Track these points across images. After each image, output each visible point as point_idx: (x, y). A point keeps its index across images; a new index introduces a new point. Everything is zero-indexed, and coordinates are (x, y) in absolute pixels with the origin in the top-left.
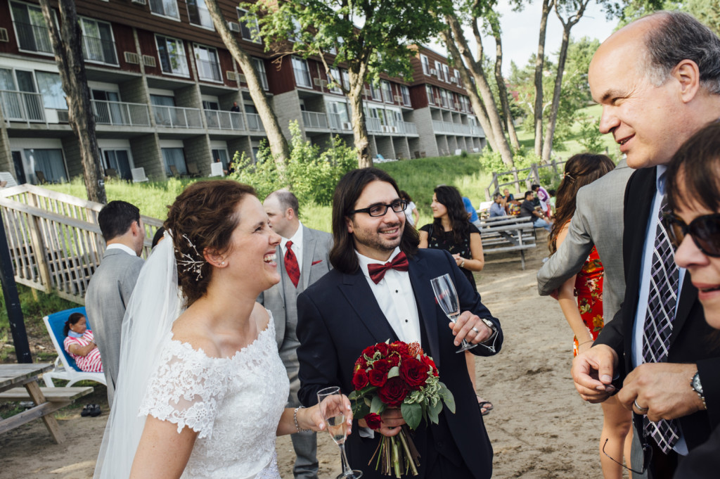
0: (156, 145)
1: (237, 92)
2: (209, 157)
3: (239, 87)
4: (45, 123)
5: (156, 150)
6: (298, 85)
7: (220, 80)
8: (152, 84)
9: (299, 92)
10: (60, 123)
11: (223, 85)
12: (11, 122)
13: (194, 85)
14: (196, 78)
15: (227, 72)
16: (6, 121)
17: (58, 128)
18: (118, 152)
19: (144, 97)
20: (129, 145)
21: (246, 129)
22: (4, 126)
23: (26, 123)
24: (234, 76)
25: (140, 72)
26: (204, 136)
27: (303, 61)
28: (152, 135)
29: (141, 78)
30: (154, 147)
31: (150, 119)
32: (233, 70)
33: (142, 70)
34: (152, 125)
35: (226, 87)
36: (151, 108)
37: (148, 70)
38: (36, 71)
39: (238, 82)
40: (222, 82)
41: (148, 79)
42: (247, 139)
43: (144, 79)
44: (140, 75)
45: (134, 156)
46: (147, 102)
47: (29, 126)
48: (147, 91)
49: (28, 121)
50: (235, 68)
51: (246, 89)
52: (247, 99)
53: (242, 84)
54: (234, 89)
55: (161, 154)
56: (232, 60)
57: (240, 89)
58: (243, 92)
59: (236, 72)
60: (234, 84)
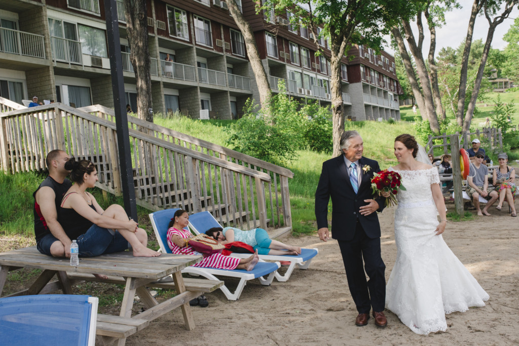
0: (161, 91)
1: (222, 56)
2: (198, 105)
3: (225, 53)
4: (81, 66)
5: (161, 95)
6: (268, 55)
7: (211, 46)
8: (162, 43)
9: (268, 60)
10: (92, 67)
11: (213, 49)
12: (57, 62)
13: (192, 47)
14: (194, 42)
15: (217, 39)
16: (53, 61)
17: (91, 70)
18: (131, 94)
19: (155, 53)
21: (227, 86)
22: (52, 64)
23: (68, 63)
24: (221, 43)
25: (153, 33)
26: (196, 87)
27: (273, 37)
28: (158, 83)
29: (154, 37)
31: (158, 71)
32: (221, 39)
33: (156, 32)
34: (159, 76)
35: (214, 51)
36: (159, 62)
37: (160, 32)
38: (79, 24)
39: (224, 48)
40: (212, 48)
41: (159, 39)
42: (227, 94)
43: (156, 39)
44: (153, 35)
46: (157, 57)
47: (70, 67)
48: (158, 49)
49: (70, 62)
50: (223, 37)
51: (229, 55)
52: (228, 62)
53: (227, 51)
54: (221, 53)
55: (163, 99)
56: (220, 31)
57: (225, 54)
58: (227, 57)
59: (223, 41)
60: (221, 50)
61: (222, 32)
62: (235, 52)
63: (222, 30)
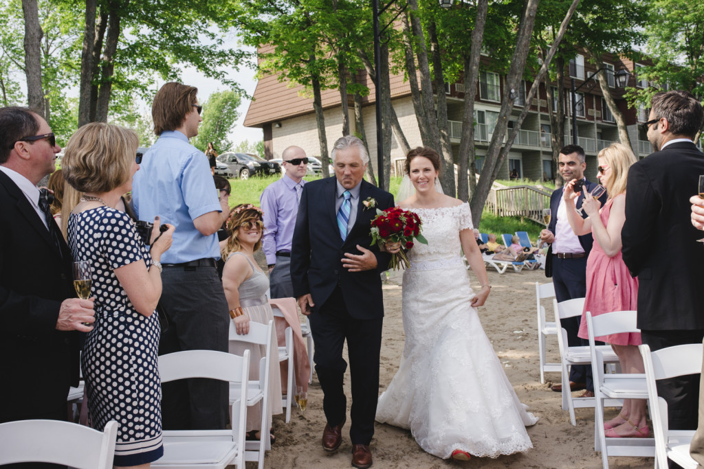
1: (593, 124)
5: (540, 162)
6: (640, 120)
7: (583, 115)
8: (543, 117)
11: (585, 119)
14: (569, 115)
15: (589, 109)
18: (515, 160)
20: (521, 157)
24: (593, 112)
25: (537, 110)
28: (539, 151)
29: (537, 114)
30: (538, 160)
31: (539, 141)
32: (593, 108)
33: (539, 109)
34: (539, 146)
35: (586, 121)
36: (540, 134)
37: (542, 109)
38: (487, 111)
39: (595, 117)
40: (584, 117)
41: (541, 115)
43: (539, 115)
44: (537, 112)
45: (523, 164)
46: (538, 130)
47: (480, 144)
48: (540, 122)
49: (481, 140)
50: (594, 106)
51: (599, 122)
52: (598, 128)
53: (598, 119)
54: (592, 122)
55: (542, 163)
56: (593, 101)
57: (596, 122)
58: (598, 125)
59: (595, 110)
60: (592, 118)
61: (594, 102)
62: (605, 119)
63: (594, 100)
